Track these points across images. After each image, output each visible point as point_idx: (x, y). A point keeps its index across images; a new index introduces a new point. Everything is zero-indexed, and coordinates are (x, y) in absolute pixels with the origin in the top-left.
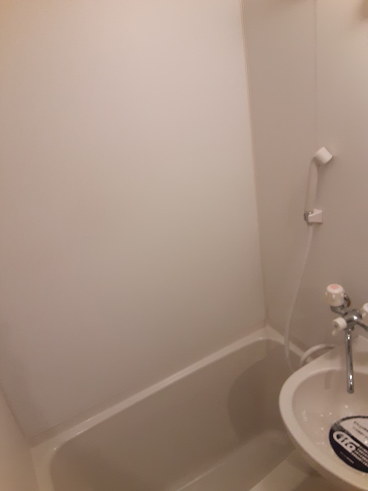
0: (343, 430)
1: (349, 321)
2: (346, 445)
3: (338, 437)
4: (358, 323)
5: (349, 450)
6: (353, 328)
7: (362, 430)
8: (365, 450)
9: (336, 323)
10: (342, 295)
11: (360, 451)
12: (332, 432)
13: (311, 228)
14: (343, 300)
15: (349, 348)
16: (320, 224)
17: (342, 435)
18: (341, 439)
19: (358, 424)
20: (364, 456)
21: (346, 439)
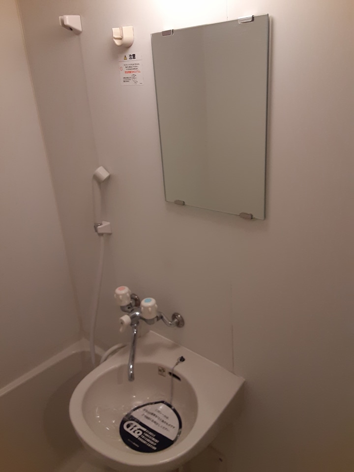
0: (133, 419)
1: (133, 318)
2: (134, 432)
3: (128, 426)
4: (141, 318)
5: (136, 435)
6: (138, 323)
7: (150, 416)
8: (150, 433)
9: (121, 320)
10: (128, 295)
11: (146, 435)
12: (123, 422)
13: (102, 238)
14: (130, 299)
15: (134, 343)
16: (110, 234)
17: (132, 424)
18: (130, 428)
19: (147, 411)
20: (148, 438)
21: (135, 426)
